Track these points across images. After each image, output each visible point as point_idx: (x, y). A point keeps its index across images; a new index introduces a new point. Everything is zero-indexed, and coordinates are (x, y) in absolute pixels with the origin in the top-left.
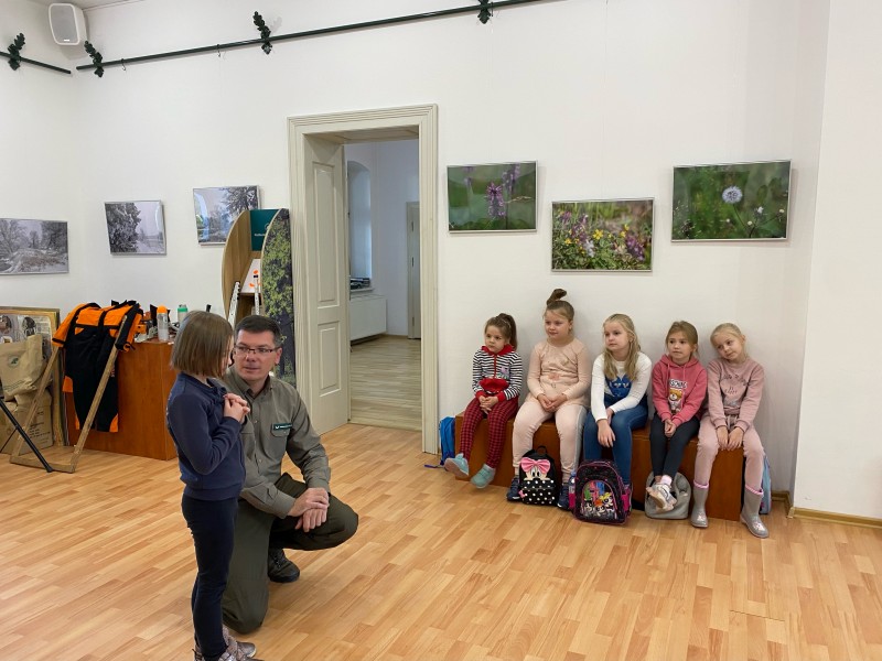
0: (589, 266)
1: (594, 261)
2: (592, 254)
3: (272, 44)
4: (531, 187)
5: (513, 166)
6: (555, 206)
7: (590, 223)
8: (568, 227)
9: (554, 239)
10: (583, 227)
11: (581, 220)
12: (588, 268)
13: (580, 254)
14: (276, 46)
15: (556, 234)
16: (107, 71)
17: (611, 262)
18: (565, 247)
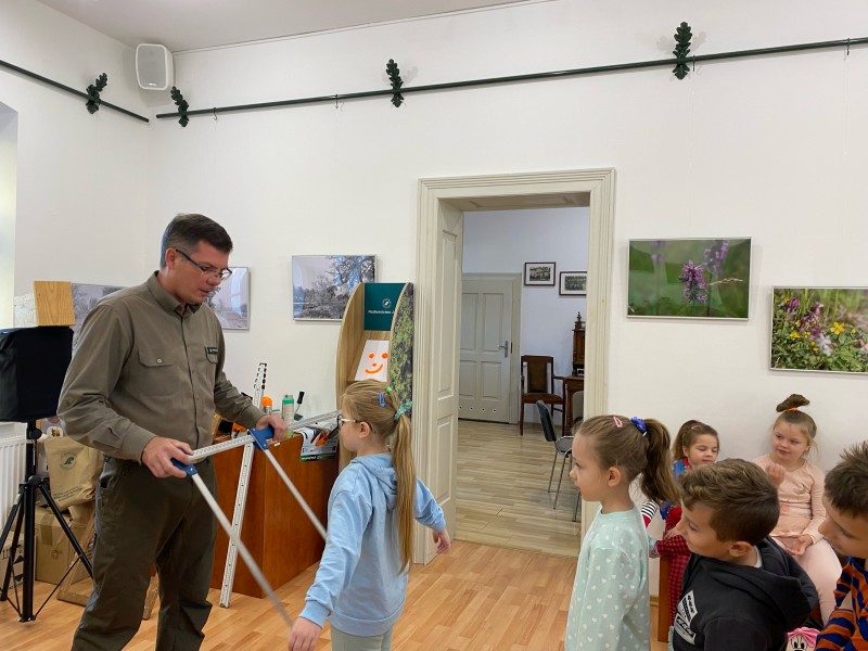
0: (823, 366)
1: (830, 360)
2: (828, 352)
3: (403, 95)
4: (742, 268)
5: (720, 242)
6: (777, 292)
7: (826, 313)
8: (795, 318)
9: (774, 331)
10: (816, 318)
11: (813, 310)
12: (822, 368)
13: (811, 351)
14: (408, 99)
15: (777, 325)
16: (192, 120)
17: (854, 362)
18: (790, 342)
